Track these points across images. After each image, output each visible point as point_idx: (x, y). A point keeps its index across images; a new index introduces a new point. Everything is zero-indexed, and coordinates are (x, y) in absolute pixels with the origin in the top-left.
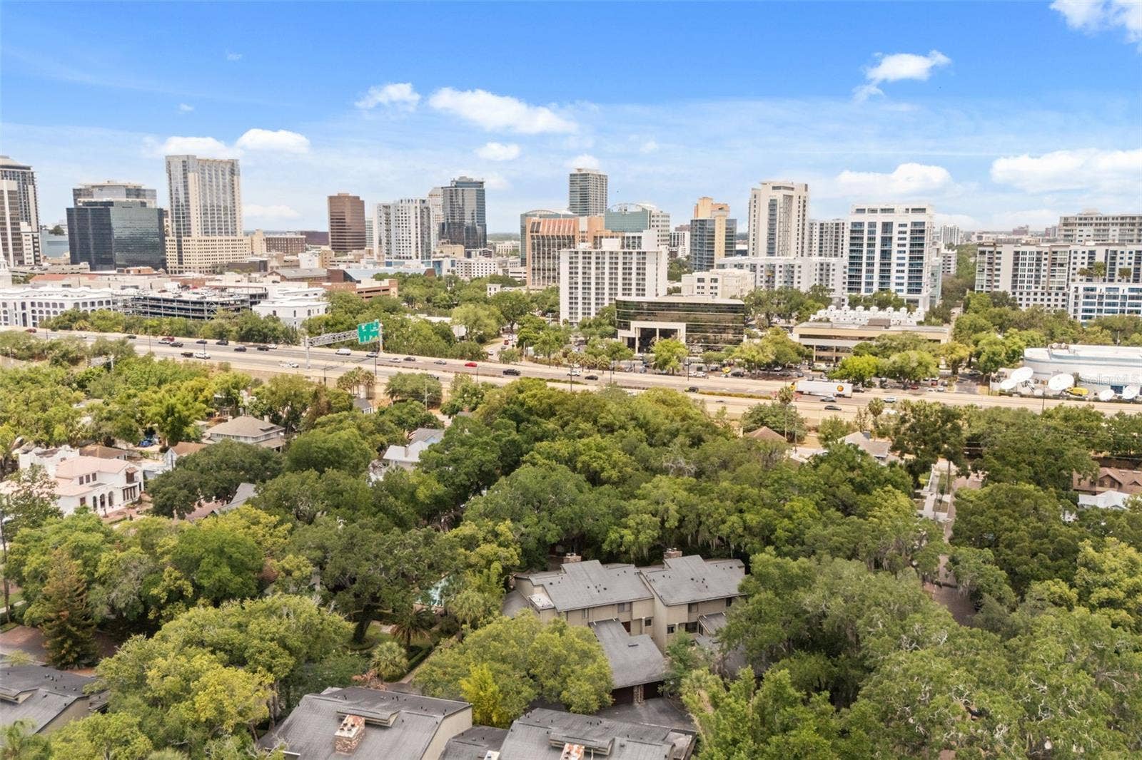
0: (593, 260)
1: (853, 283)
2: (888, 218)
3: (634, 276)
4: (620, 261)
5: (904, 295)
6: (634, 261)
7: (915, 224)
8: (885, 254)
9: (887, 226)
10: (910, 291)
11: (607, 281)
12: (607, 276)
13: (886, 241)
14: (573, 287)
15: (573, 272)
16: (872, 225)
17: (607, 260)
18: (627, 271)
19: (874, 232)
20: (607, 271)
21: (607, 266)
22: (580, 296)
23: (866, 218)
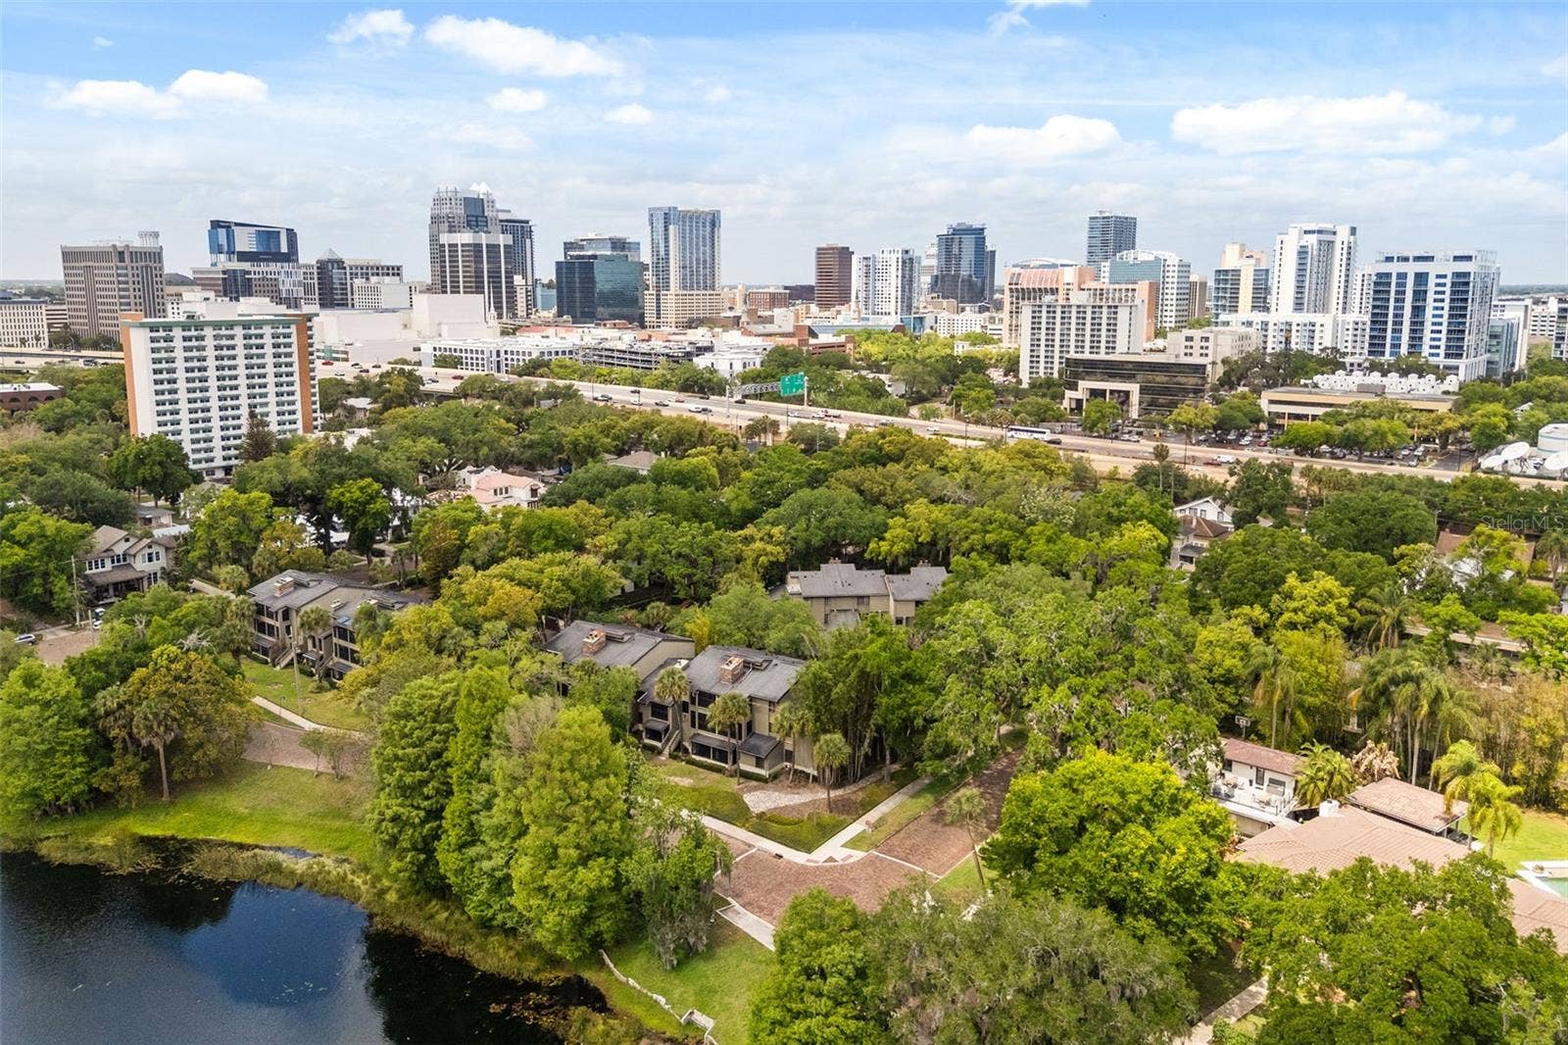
0: (1058, 315)
1: (1376, 347)
2: (1422, 267)
3: (1104, 333)
4: (1089, 316)
5: (1441, 360)
6: (1105, 316)
7: (1457, 275)
8: (1418, 311)
9: (1421, 278)
10: (1447, 356)
11: (1073, 338)
12: (1073, 332)
13: (1420, 295)
14: (1035, 344)
15: (1035, 327)
16: (1402, 276)
17: (1074, 315)
18: (1096, 326)
19: (1404, 285)
20: (1073, 327)
21: (1074, 321)
22: (1042, 354)
23: (1394, 268)
